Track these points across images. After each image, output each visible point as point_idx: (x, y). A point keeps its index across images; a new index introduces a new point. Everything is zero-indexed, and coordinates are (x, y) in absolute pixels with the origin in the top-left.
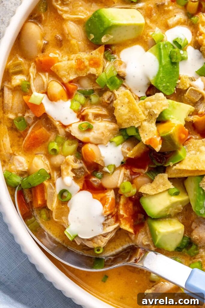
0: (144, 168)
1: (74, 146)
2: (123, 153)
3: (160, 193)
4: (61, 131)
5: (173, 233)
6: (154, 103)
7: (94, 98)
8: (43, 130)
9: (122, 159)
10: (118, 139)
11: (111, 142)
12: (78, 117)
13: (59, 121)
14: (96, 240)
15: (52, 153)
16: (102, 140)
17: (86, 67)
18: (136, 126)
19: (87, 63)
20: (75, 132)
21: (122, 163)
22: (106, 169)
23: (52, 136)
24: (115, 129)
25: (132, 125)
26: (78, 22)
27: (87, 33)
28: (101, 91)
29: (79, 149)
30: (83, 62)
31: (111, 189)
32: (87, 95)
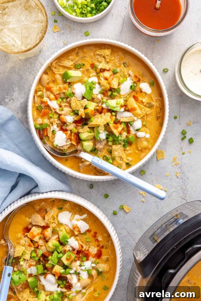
0: (80, 124)
1: (57, 116)
2: (74, 118)
3: (85, 132)
4: (53, 111)
5: (89, 145)
6: (83, 102)
7: (65, 100)
8: (47, 110)
9: (73, 120)
10: (72, 114)
11: (70, 115)
12: (59, 106)
13: (53, 107)
14: (63, 147)
15: (50, 118)
16: (66, 114)
17: (62, 90)
18: (78, 110)
19: (62, 88)
20: (58, 111)
21: (73, 122)
22: (68, 124)
23: (50, 112)
24: (71, 111)
25: (76, 109)
26: (60, 75)
27: (63, 78)
28: (67, 98)
29: (59, 117)
30: (61, 88)
31: (69, 130)
32: (62, 99)
